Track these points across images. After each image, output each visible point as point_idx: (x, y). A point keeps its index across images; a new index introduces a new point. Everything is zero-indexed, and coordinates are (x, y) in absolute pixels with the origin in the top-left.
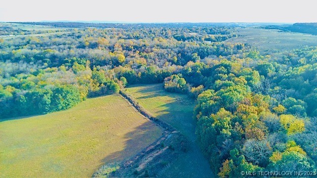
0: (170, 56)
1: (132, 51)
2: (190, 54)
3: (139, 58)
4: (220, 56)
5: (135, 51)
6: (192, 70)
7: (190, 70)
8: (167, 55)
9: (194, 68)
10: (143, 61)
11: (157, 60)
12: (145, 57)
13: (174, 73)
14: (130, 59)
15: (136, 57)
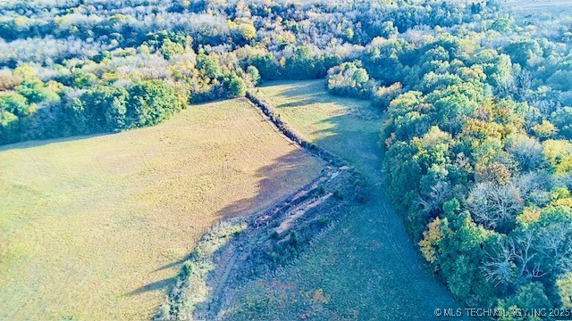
0: (340, 27)
1: (270, 17)
2: (378, 23)
3: (282, 32)
4: (438, 26)
5: (274, 18)
6: (382, 53)
7: (377, 54)
8: (334, 26)
9: (385, 50)
10: (290, 36)
11: (316, 34)
12: (294, 30)
13: (347, 60)
14: (265, 33)
15: (276, 29)
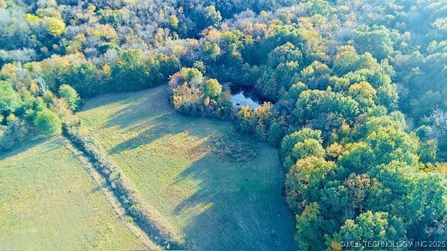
0: (162, 14)
1: (80, 6)
2: (200, 7)
3: (98, 25)
5: (85, 7)
6: (222, 48)
7: (218, 51)
8: (156, 14)
9: (225, 44)
10: (108, 30)
11: (138, 26)
12: (111, 20)
13: (187, 62)
14: (77, 28)
15: (90, 21)
